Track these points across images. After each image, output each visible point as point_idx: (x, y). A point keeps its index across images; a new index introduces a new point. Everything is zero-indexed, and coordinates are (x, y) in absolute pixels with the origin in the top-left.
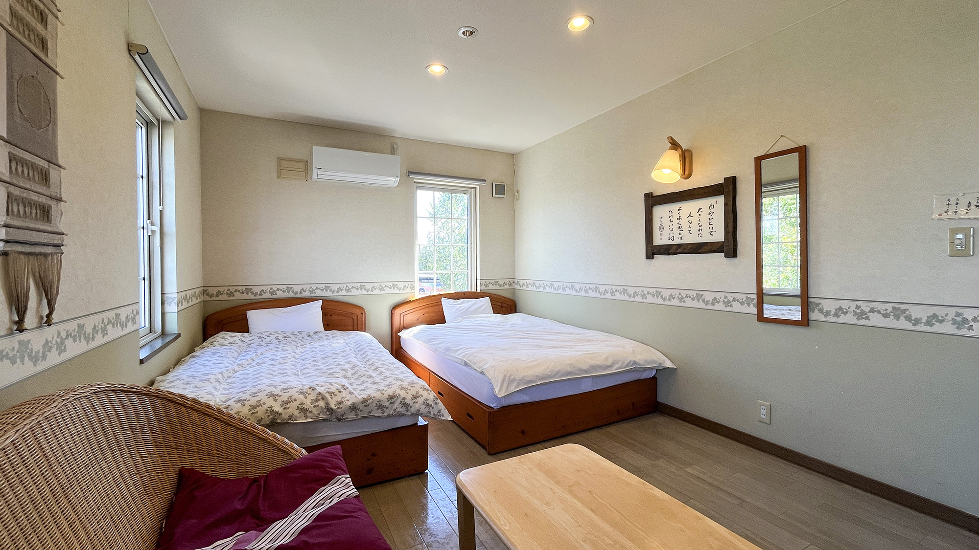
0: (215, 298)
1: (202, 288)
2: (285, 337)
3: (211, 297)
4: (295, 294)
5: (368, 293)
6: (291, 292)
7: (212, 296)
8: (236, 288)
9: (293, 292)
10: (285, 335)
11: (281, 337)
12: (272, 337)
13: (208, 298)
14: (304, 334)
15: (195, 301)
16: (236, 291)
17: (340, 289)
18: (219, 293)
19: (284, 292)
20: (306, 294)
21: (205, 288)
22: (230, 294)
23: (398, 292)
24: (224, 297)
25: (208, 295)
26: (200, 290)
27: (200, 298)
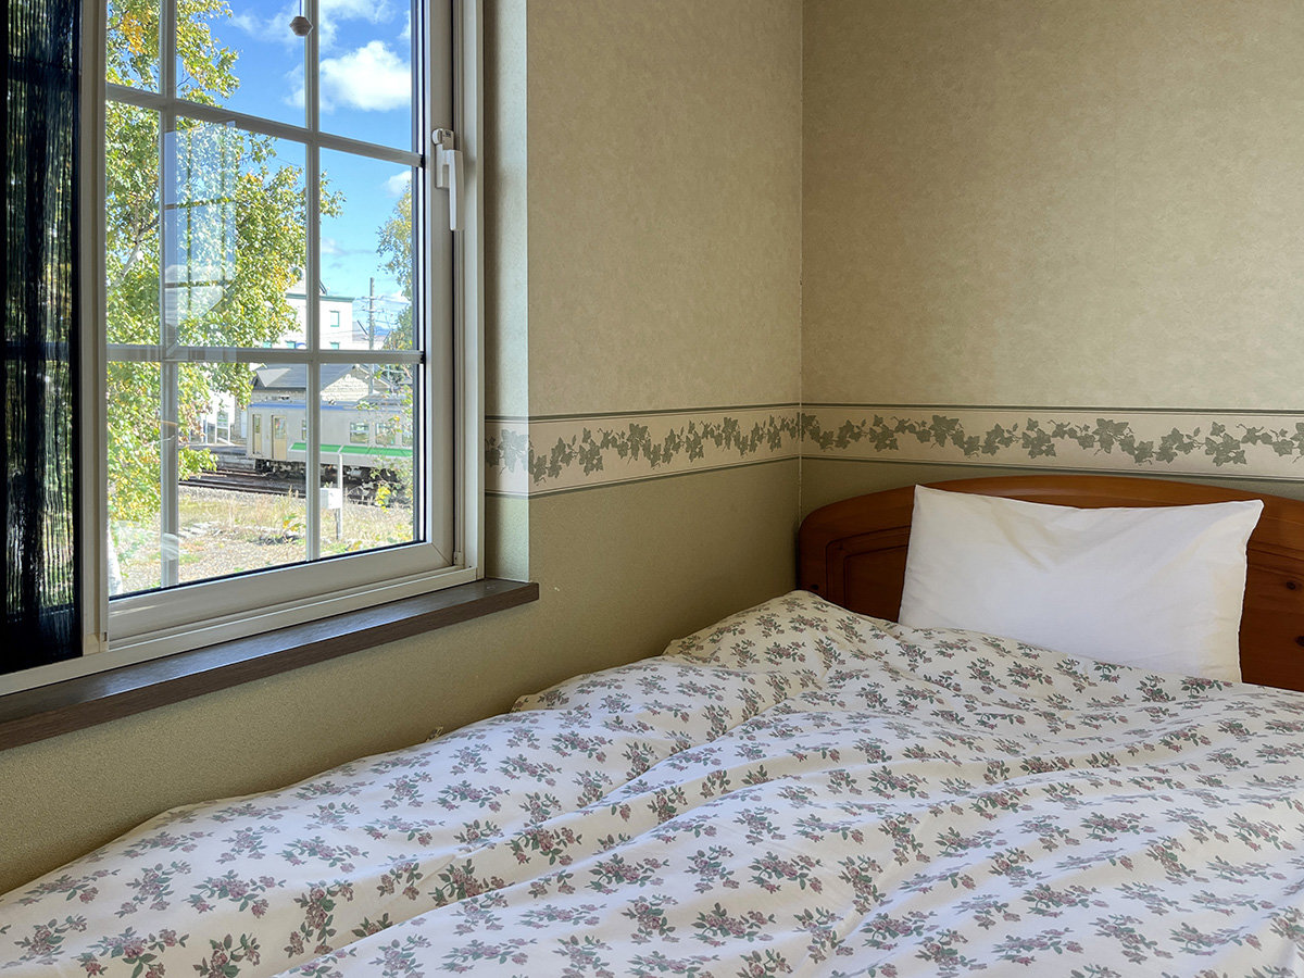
0: (834, 451)
1: (800, 410)
2: (1024, 673)
3: (823, 446)
4: (1138, 459)
6: (1116, 446)
7: (825, 441)
8: (902, 414)
9: (1127, 445)
10: (1026, 663)
11: (1000, 668)
12: (960, 662)
13: (814, 449)
14: (1128, 685)
15: (763, 451)
16: (902, 427)
18: (849, 432)
19: (1086, 442)
20: (1196, 462)
21: (809, 412)
22: (884, 438)
24: (863, 449)
25: (815, 435)
26: (790, 414)
27: (779, 445)
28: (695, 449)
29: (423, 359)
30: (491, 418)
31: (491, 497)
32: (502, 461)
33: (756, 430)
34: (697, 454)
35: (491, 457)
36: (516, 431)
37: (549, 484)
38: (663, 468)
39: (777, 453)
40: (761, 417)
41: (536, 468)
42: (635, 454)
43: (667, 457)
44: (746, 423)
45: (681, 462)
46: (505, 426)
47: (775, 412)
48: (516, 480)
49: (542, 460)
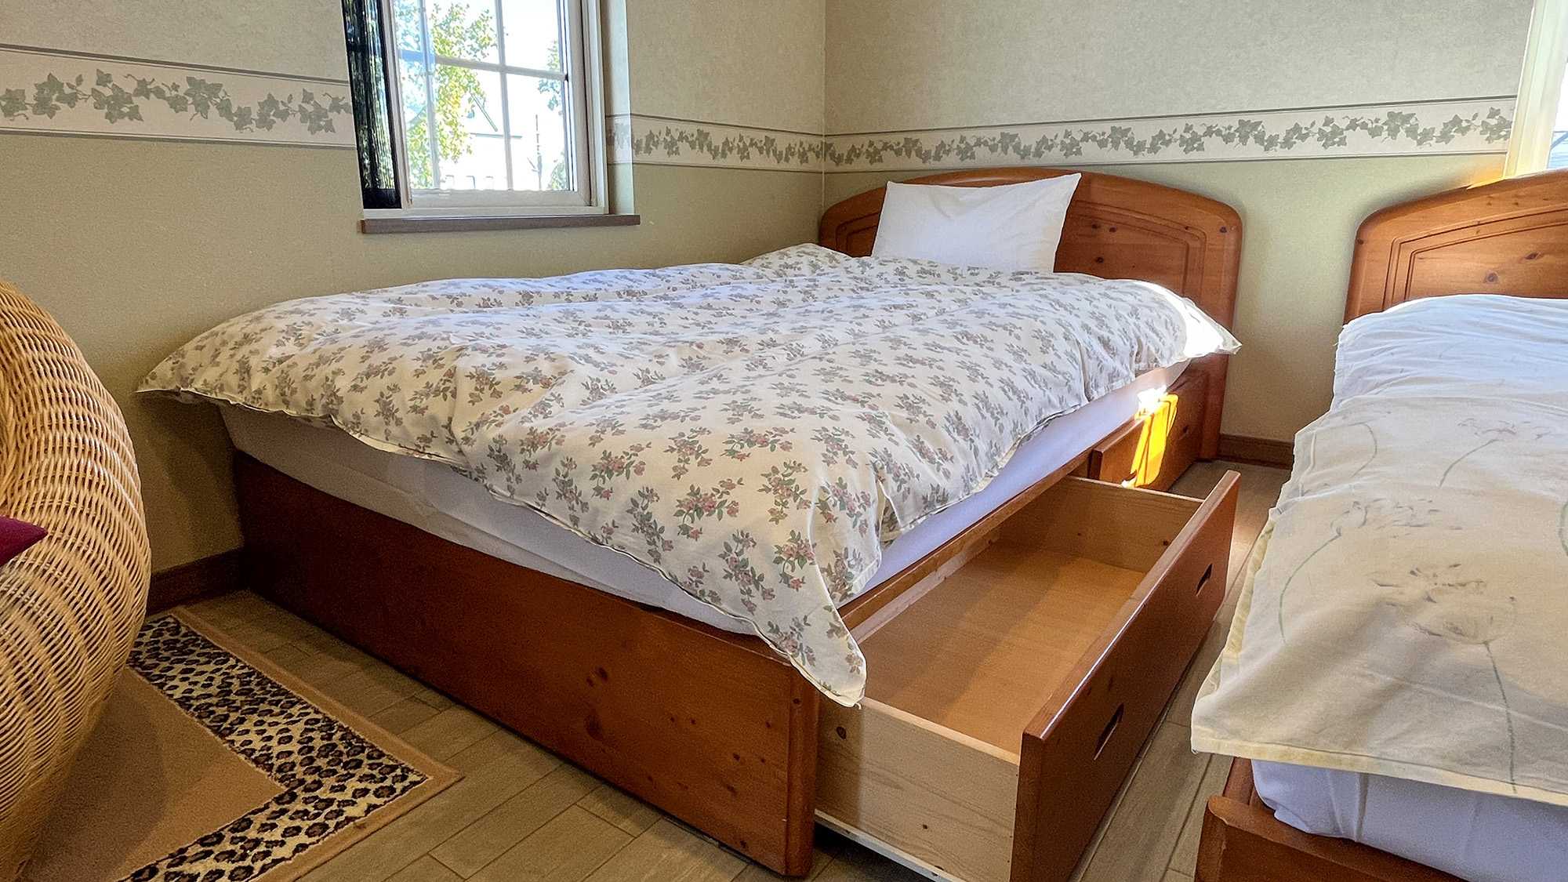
0: (844, 167)
1: (823, 139)
4: (1020, 157)
5: (1271, 154)
6: (1010, 151)
7: (838, 160)
9: (1017, 149)
13: (831, 166)
15: (794, 163)
17: (1161, 140)
18: (853, 153)
20: (1052, 157)
21: (829, 141)
22: (874, 156)
23: (1412, 147)
24: (862, 164)
25: (832, 156)
26: (816, 142)
27: (807, 161)
28: (744, 153)
29: (567, 78)
30: (609, 116)
31: (611, 166)
32: (616, 143)
33: (789, 148)
34: (745, 157)
35: (610, 141)
36: (623, 123)
37: (644, 157)
38: (720, 162)
39: (805, 167)
40: (795, 140)
41: (636, 146)
42: (701, 149)
43: (724, 155)
44: (782, 143)
45: (733, 160)
46: (617, 121)
47: (804, 138)
48: (624, 154)
49: (640, 142)
